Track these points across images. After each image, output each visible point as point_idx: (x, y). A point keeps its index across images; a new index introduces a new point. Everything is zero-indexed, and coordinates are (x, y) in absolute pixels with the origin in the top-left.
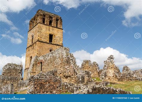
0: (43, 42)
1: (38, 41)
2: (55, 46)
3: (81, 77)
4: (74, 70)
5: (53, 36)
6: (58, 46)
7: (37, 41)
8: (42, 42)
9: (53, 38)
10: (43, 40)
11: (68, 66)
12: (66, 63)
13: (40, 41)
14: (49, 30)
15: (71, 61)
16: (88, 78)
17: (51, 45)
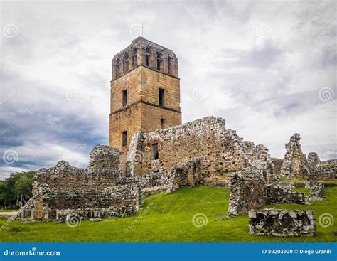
0: (150, 104)
1: (142, 101)
2: (170, 111)
3: (262, 173)
4: (245, 161)
5: (165, 92)
6: (173, 112)
7: (139, 102)
8: (148, 103)
9: (166, 96)
10: (149, 99)
11: (229, 153)
12: (224, 147)
13: (144, 102)
14: (158, 80)
15: (236, 144)
16: (270, 175)
17: (163, 110)
